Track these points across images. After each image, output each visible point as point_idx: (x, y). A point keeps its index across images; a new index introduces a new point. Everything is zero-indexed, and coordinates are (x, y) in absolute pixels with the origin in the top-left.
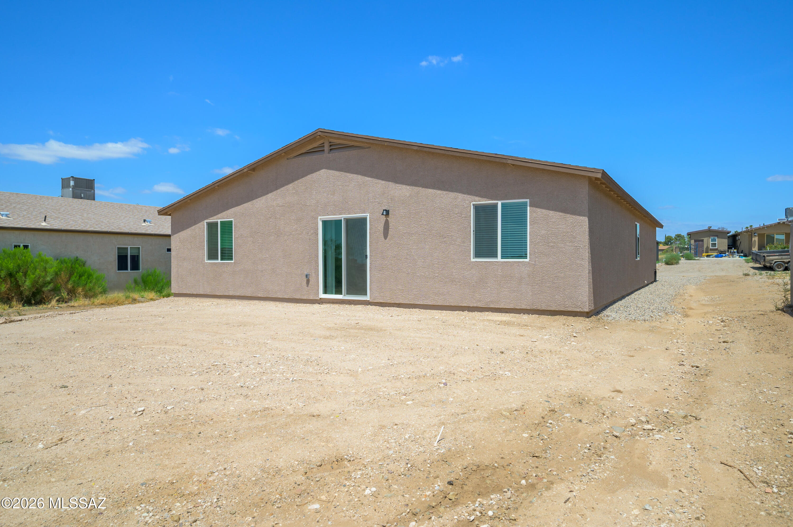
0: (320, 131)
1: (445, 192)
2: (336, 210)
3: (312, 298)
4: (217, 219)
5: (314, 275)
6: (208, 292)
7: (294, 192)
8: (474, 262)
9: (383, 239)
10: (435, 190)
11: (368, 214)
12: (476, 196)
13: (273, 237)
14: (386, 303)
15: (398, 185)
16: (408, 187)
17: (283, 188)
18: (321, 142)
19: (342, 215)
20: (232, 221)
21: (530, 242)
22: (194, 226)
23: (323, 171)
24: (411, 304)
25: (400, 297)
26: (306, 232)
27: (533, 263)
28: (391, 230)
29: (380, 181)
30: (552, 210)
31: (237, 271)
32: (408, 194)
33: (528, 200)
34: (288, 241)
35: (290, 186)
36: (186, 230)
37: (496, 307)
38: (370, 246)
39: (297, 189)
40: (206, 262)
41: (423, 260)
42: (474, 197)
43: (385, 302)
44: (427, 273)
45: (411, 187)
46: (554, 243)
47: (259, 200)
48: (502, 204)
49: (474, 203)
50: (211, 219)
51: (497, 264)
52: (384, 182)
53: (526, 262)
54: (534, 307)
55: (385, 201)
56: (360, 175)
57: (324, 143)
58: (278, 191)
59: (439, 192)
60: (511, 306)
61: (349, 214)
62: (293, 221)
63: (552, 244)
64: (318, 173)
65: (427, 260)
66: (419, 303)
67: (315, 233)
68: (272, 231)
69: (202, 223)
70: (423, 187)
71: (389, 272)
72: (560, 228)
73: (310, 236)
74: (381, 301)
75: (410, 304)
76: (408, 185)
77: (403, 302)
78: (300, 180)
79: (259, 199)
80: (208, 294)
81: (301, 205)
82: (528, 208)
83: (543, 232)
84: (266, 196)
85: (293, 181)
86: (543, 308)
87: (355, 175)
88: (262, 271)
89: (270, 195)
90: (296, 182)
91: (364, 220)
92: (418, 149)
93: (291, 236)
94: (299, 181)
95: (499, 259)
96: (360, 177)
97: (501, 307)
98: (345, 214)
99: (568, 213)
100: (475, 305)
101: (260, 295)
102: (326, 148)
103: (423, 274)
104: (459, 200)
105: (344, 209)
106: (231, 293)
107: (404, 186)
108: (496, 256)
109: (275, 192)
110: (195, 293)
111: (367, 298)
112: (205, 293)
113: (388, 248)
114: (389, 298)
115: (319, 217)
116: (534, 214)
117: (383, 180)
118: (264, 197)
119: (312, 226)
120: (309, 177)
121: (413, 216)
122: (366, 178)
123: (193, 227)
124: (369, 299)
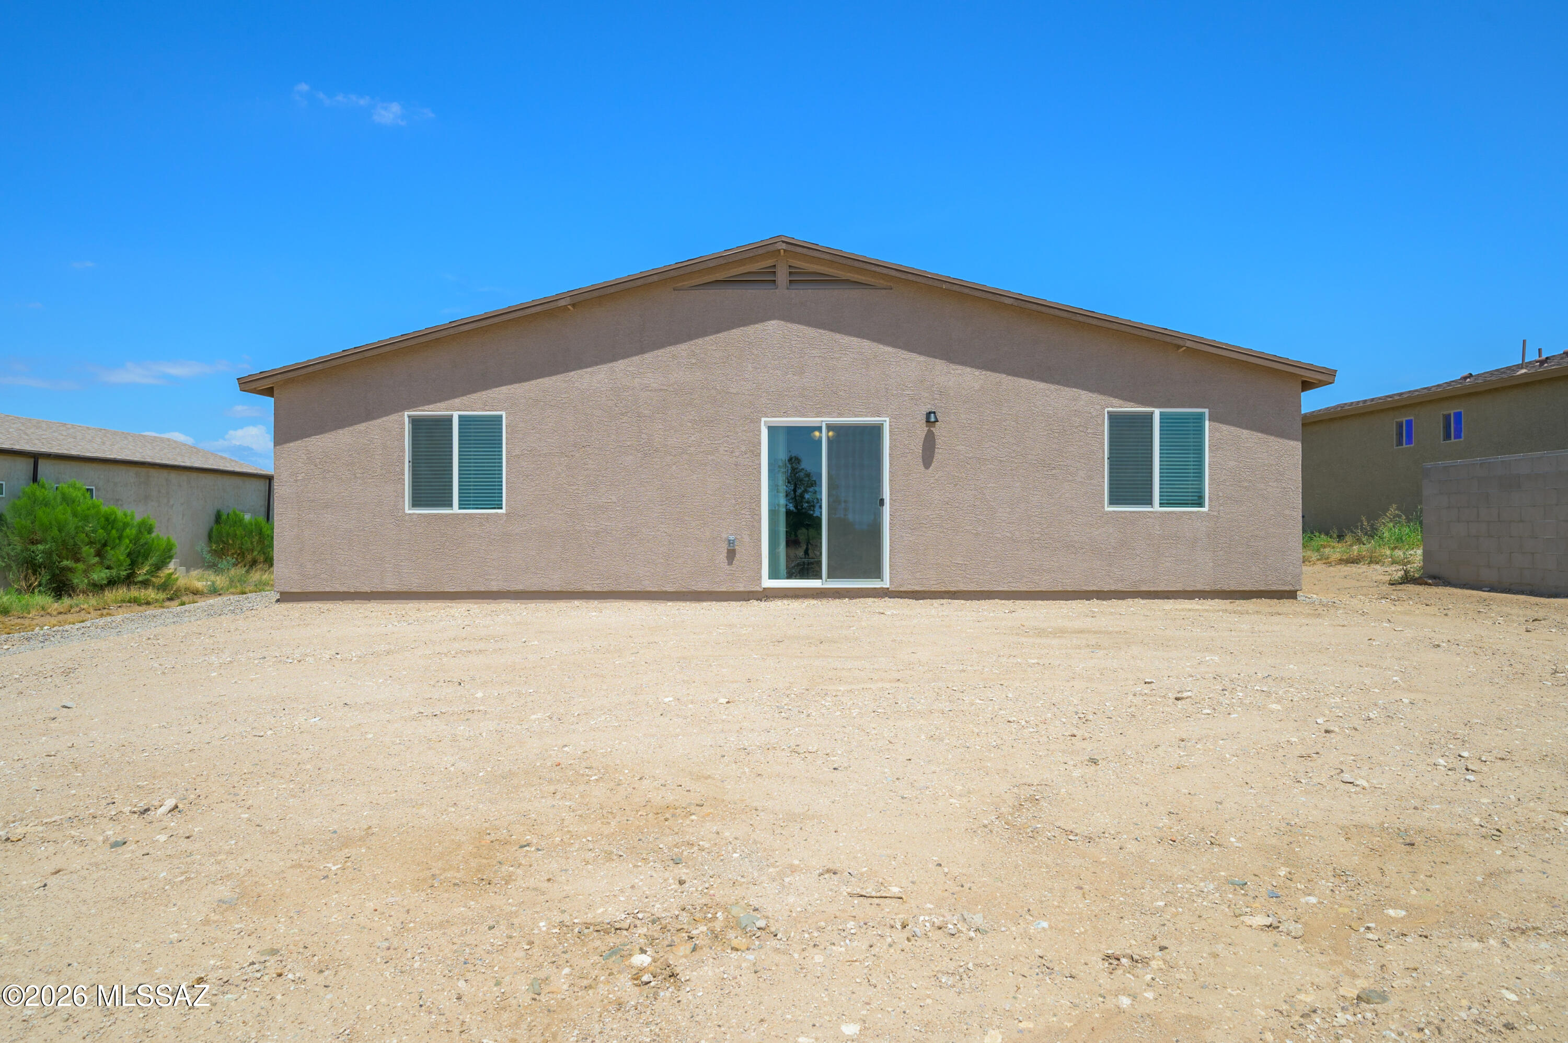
0: (783, 242)
1: (1053, 387)
2: (809, 406)
3: (742, 589)
4: (447, 410)
5: (746, 539)
6: (415, 585)
7: (694, 361)
8: (1110, 512)
9: (922, 468)
10: (1033, 382)
11: (888, 419)
12: (1115, 397)
13: (631, 457)
14: (925, 592)
15: (953, 366)
16: (977, 373)
17: (663, 350)
18: (770, 262)
19: (821, 417)
20: (501, 417)
21: (1210, 479)
22: (364, 424)
23: (773, 327)
24: (984, 591)
25: (958, 578)
26: (726, 449)
27: (1215, 514)
28: (940, 451)
29: (914, 355)
30: (1247, 428)
31: (517, 534)
32: (977, 387)
33: (1206, 411)
34: (674, 467)
35: (682, 349)
36: (333, 433)
37: (1152, 589)
38: (890, 480)
39: (703, 356)
40: (407, 511)
41: (1008, 510)
42: (1112, 399)
43: (927, 589)
44: (1017, 533)
45: (984, 372)
46: (1250, 481)
47: (586, 373)
48: (1161, 414)
49: (1110, 409)
50: (426, 407)
51: (1152, 516)
52: (922, 358)
53: (1203, 512)
54: (1218, 587)
55: (926, 395)
56: (868, 339)
57: (775, 266)
58: (646, 356)
59: (1042, 385)
60: (1179, 587)
61: (840, 415)
62: (689, 424)
63: (1246, 484)
64: (759, 326)
65: (1017, 510)
66: (1000, 589)
67: (752, 451)
68: (629, 443)
69: (394, 417)
70: (1009, 374)
71: (934, 532)
72: (1259, 458)
73: (738, 457)
74: (917, 588)
75: (981, 591)
76: (978, 367)
77: (965, 589)
78: (711, 337)
79: (589, 370)
80: (415, 589)
81: (713, 391)
82: (1207, 423)
83: (1232, 463)
84: (611, 365)
85: (690, 337)
86: (1232, 588)
87: (855, 339)
88: (597, 533)
89: (620, 364)
90: (700, 341)
91: (875, 432)
92: (1016, 304)
93: (685, 456)
94: (707, 338)
95: (1156, 507)
96: (866, 343)
97: (1159, 589)
98: (829, 414)
99: (1272, 434)
100: (1113, 588)
101: (589, 588)
102: (782, 276)
103: (1008, 534)
104: (1082, 403)
105: (828, 406)
106: (494, 587)
107: (968, 369)
108: (1150, 502)
109: (636, 359)
110: (366, 589)
111: (886, 583)
112: (405, 589)
113: (933, 485)
114: (935, 583)
115: (763, 419)
116: (1217, 434)
117: (920, 353)
118: (605, 367)
119: (744, 438)
120: (736, 333)
121: (986, 427)
122: (881, 346)
123: (362, 427)
124: (888, 586)
